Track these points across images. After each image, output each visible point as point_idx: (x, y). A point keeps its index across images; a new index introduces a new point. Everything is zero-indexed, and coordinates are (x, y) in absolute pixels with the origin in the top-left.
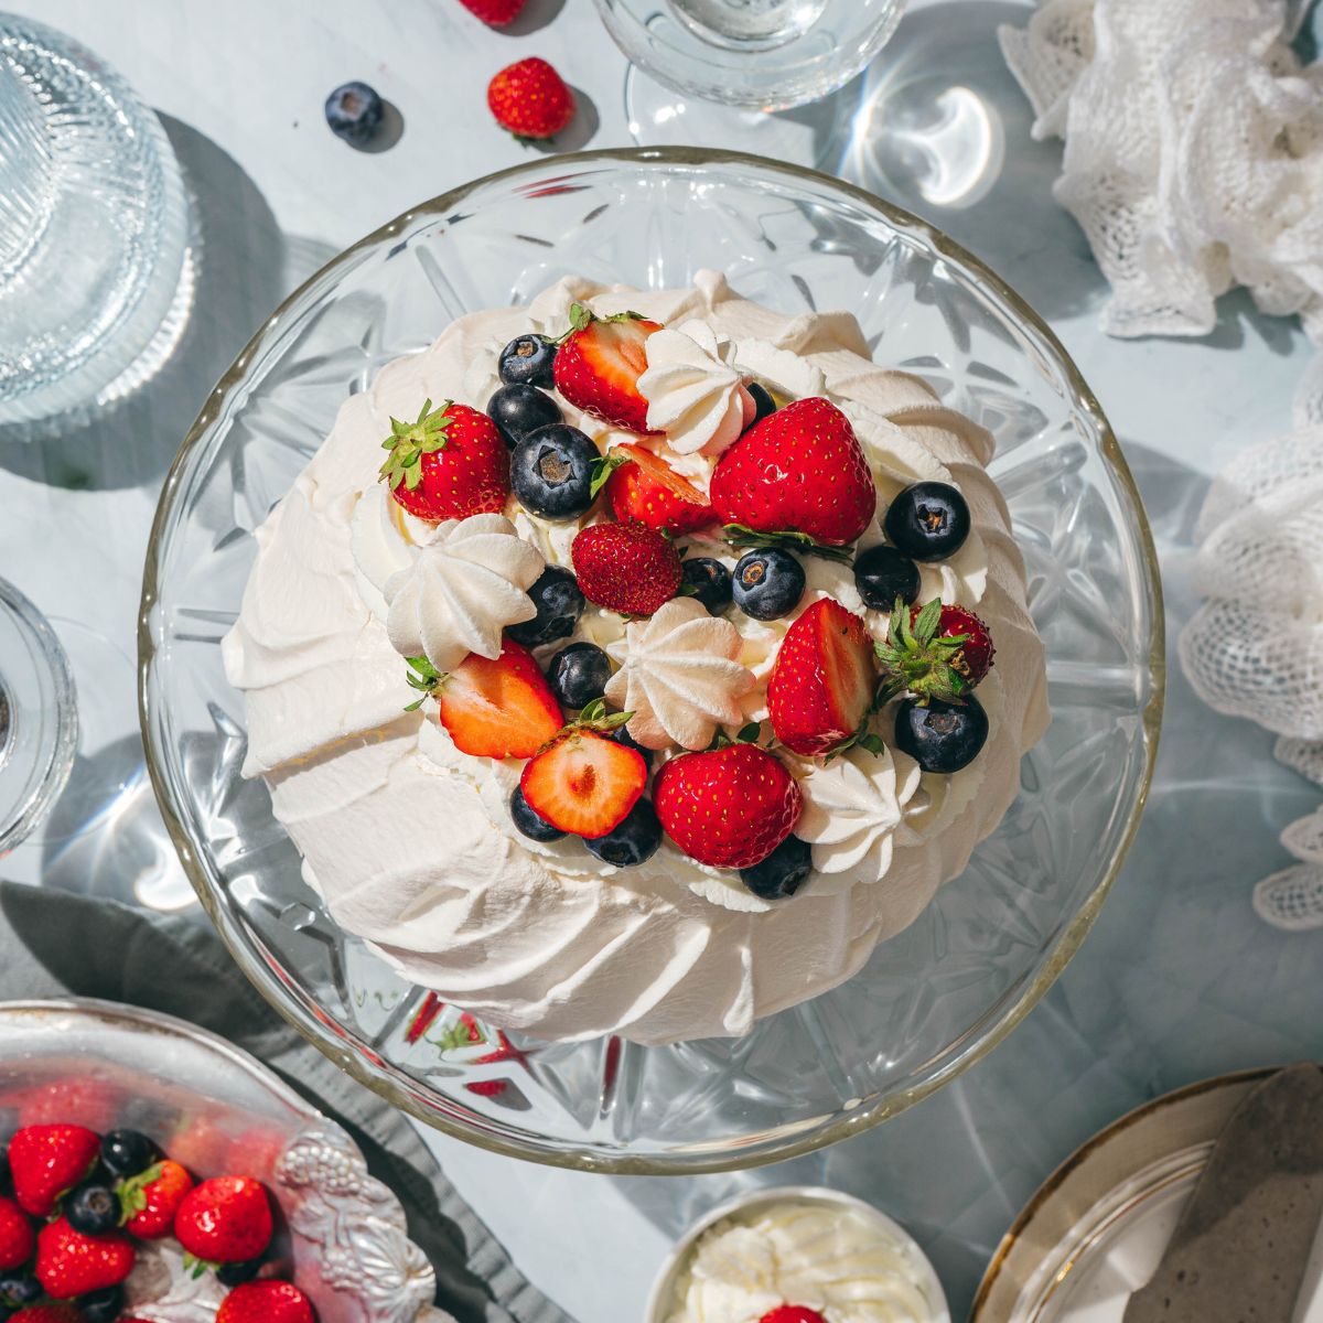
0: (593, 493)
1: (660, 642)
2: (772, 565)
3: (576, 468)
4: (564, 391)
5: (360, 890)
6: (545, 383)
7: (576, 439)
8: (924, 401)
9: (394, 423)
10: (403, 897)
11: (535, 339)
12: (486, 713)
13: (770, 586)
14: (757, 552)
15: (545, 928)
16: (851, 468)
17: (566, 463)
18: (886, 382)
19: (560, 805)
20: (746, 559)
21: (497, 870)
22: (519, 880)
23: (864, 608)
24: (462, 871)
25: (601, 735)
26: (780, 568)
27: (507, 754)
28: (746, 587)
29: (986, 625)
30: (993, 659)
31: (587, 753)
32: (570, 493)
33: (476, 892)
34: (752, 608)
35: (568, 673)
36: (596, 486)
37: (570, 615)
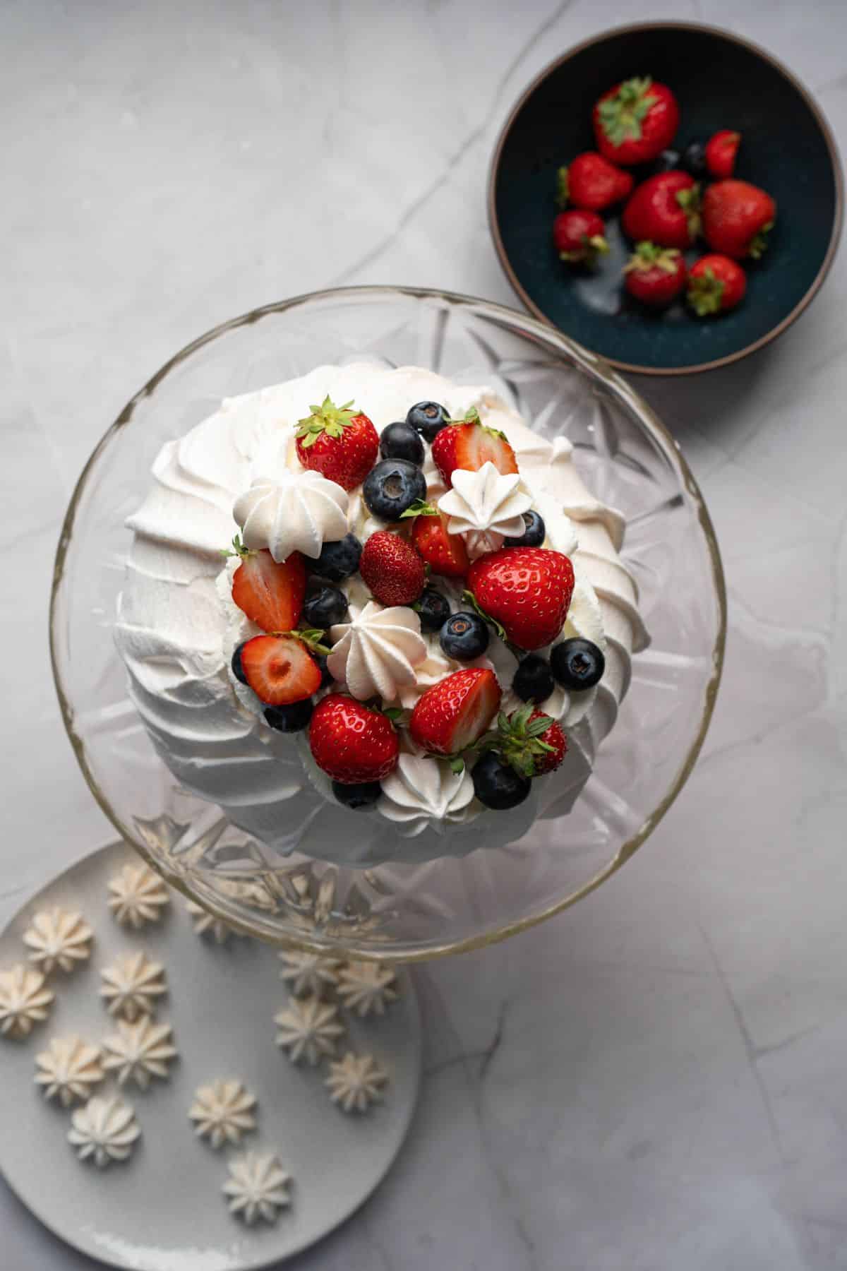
0: (403, 515)
1: (379, 626)
2: (473, 630)
3: (405, 496)
4: (434, 451)
5: (135, 629)
6: (428, 437)
7: (418, 481)
8: (628, 597)
9: (328, 399)
10: (153, 650)
11: (440, 411)
12: (259, 589)
13: (463, 641)
14: (471, 616)
15: (214, 723)
16: (555, 613)
17: (403, 490)
18: (613, 570)
19: (259, 671)
20: (462, 615)
21: (209, 675)
22: (216, 689)
23: (508, 688)
24: (190, 661)
25: (308, 650)
26: (476, 634)
27: (255, 619)
28: (450, 632)
29: (568, 747)
30: (558, 769)
31: (293, 655)
32: (392, 508)
33: (191, 677)
34: (446, 645)
35: (318, 603)
36: (408, 513)
37: (343, 571)
